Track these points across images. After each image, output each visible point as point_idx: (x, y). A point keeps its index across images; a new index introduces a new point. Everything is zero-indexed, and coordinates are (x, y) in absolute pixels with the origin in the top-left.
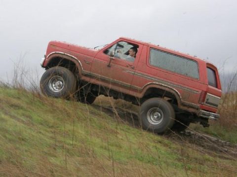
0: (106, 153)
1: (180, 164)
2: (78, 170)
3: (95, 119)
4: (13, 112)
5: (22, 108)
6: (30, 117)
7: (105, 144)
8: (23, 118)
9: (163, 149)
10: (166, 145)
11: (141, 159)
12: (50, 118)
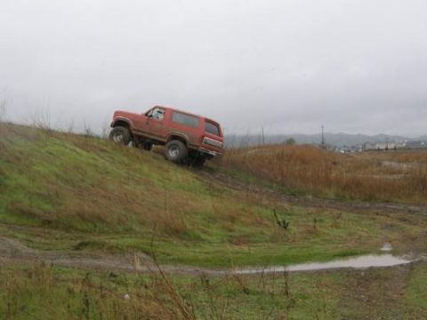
0: (161, 184)
1: (208, 192)
2: (143, 194)
3: (155, 161)
4: (102, 154)
5: (107, 152)
6: (113, 159)
7: (160, 178)
8: (107, 159)
9: (198, 182)
10: (199, 180)
11: (184, 189)
12: (125, 159)
